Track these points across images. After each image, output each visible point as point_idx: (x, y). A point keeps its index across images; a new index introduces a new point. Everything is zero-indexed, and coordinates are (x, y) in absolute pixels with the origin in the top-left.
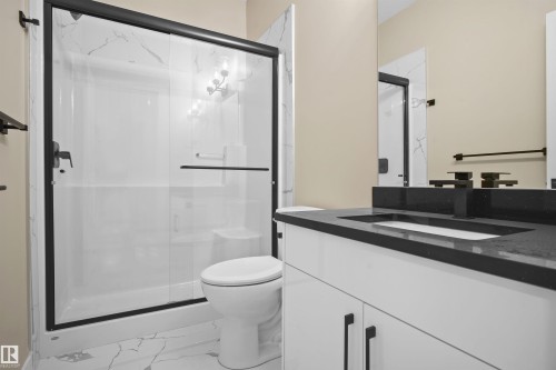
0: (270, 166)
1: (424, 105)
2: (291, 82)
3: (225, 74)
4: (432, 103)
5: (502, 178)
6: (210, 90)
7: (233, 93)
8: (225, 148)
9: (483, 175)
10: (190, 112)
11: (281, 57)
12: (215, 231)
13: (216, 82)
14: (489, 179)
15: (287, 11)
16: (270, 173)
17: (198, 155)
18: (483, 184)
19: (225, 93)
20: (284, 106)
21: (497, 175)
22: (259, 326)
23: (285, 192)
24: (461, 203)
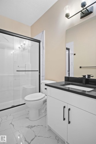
0: (38, 70)
1: (73, 55)
2: (44, 49)
3: (24, 44)
4: (75, 54)
5: (91, 76)
6: (19, 48)
7: (27, 49)
8: (26, 64)
9: (88, 75)
10: (12, 53)
11: (41, 43)
12: (23, 86)
13: (22, 46)
14: (89, 76)
15: (43, 32)
16: (38, 72)
17: (18, 66)
18: (88, 77)
19: (24, 49)
20: (42, 55)
21: (90, 75)
22: (39, 110)
23: (42, 76)
24: (84, 81)
